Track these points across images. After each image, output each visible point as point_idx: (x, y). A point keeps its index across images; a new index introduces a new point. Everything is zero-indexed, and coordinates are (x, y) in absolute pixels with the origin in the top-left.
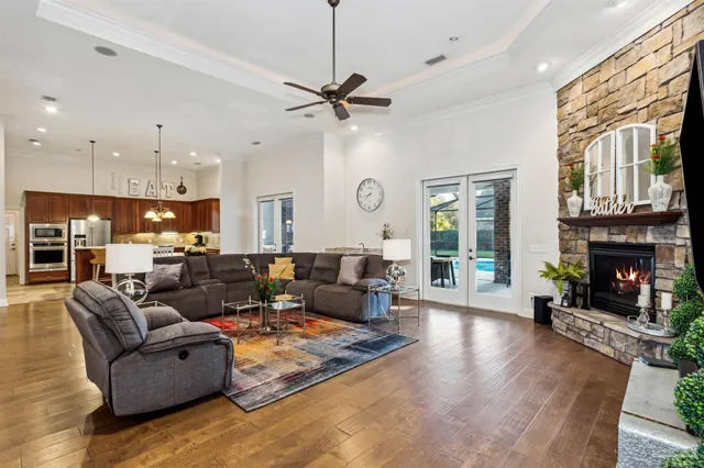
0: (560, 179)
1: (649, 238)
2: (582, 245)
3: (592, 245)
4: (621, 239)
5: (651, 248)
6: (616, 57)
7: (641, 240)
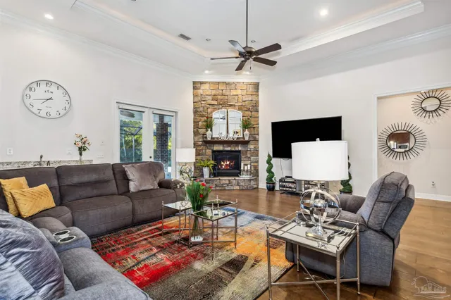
0: (194, 122)
1: (240, 148)
2: (209, 152)
3: (214, 152)
4: (229, 149)
5: (239, 151)
6: (227, 84)
7: (237, 149)
